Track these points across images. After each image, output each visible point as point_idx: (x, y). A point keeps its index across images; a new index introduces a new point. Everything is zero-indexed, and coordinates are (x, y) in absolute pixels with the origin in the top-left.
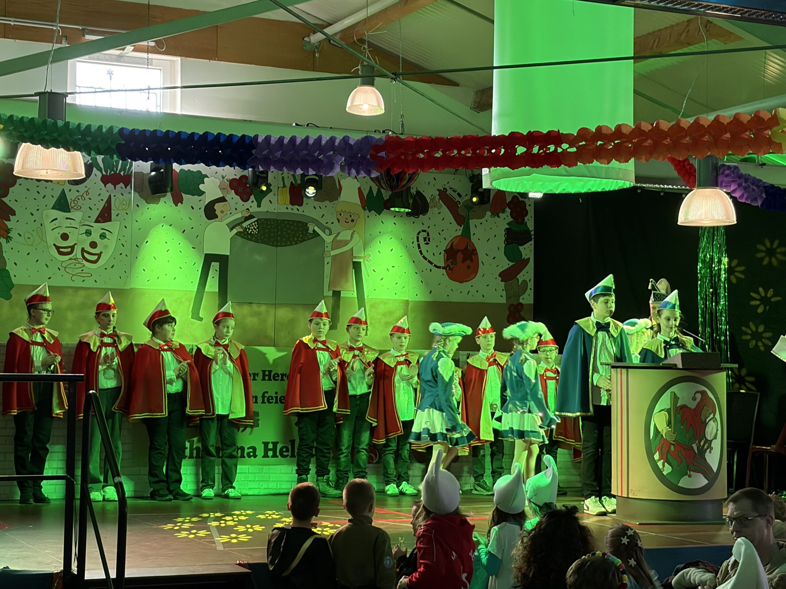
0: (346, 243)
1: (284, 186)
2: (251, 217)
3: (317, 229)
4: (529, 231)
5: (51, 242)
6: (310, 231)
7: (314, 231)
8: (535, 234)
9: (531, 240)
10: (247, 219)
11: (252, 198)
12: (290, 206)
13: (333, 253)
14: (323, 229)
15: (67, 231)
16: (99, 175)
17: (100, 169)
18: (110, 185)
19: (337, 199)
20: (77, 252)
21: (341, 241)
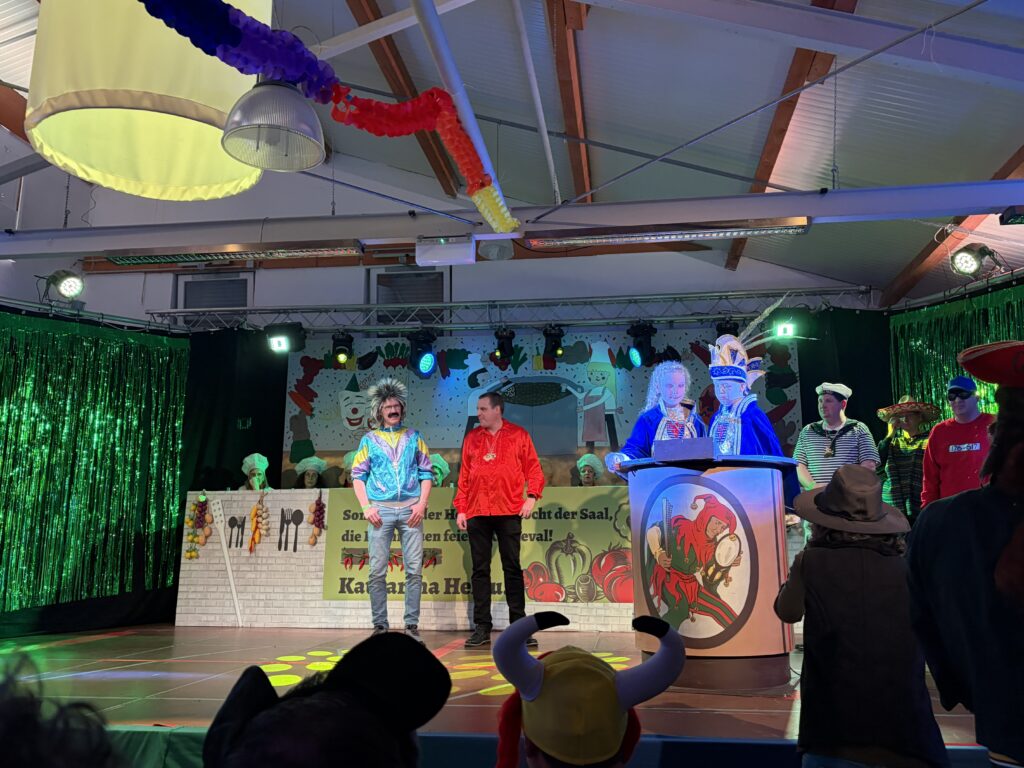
0: (598, 398)
1: (538, 354)
2: (509, 382)
3: (569, 388)
4: (793, 374)
5: (344, 417)
6: (563, 390)
7: (567, 390)
8: (800, 376)
9: (796, 381)
10: (505, 385)
11: (510, 367)
12: (544, 371)
13: (585, 408)
14: (575, 387)
15: (356, 406)
16: (382, 360)
17: (383, 356)
18: (391, 368)
19: (587, 361)
20: (365, 423)
21: (592, 397)
